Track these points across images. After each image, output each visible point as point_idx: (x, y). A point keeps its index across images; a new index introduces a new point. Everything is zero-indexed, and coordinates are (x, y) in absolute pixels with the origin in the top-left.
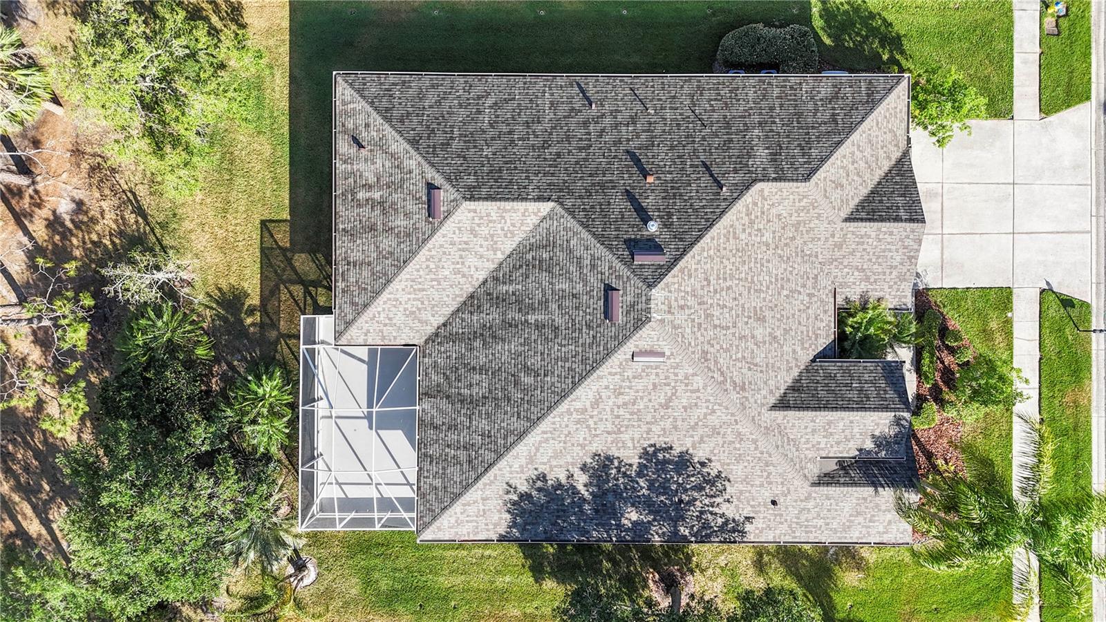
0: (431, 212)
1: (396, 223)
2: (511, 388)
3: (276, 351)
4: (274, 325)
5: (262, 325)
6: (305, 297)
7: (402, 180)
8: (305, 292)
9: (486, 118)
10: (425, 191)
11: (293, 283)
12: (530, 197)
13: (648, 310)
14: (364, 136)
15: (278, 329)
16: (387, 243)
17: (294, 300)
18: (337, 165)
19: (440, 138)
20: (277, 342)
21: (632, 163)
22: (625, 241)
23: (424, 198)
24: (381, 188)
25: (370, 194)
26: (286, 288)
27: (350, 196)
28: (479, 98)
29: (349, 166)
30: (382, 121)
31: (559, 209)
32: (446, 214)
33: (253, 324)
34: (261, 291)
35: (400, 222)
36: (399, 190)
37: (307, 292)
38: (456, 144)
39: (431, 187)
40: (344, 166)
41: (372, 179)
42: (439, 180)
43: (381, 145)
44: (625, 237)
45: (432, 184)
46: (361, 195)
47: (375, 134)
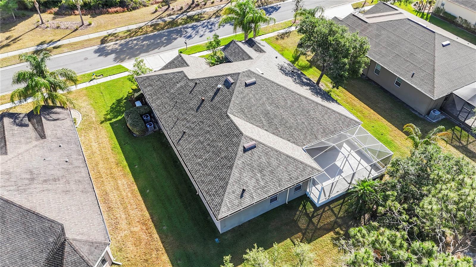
0: (254, 147)
1: (265, 161)
2: (295, 107)
3: (344, 216)
4: (336, 222)
5: (340, 226)
6: (315, 216)
7: (248, 165)
8: (314, 218)
9: (207, 156)
10: (247, 153)
11: (313, 223)
12: (230, 120)
13: (246, 71)
14: (239, 192)
15: (335, 220)
16: (274, 163)
17: (319, 220)
18: (256, 201)
19: (225, 161)
20: (341, 218)
21: (200, 108)
22: (228, 88)
23: (250, 152)
24: (255, 175)
25: (260, 179)
26: (317, 225)
27: (265, 189)
28: (200, 165)
29: (253, 195)
30: (229, 185)
31: (229, 111)
32: (252, 140)
33: (342, 230)
34: (326, 234)
35: (264, 159)
36: (252, 165)
37: (313, 216)
38: (223, 155)
39: (245, 150)
40: (255, 198)
41: (254, 180)
42: (241, 148)
43: (238, 181)
44: (227, 90)
45: (244, 151)
46: (262, 183)
47: (235, 186)
